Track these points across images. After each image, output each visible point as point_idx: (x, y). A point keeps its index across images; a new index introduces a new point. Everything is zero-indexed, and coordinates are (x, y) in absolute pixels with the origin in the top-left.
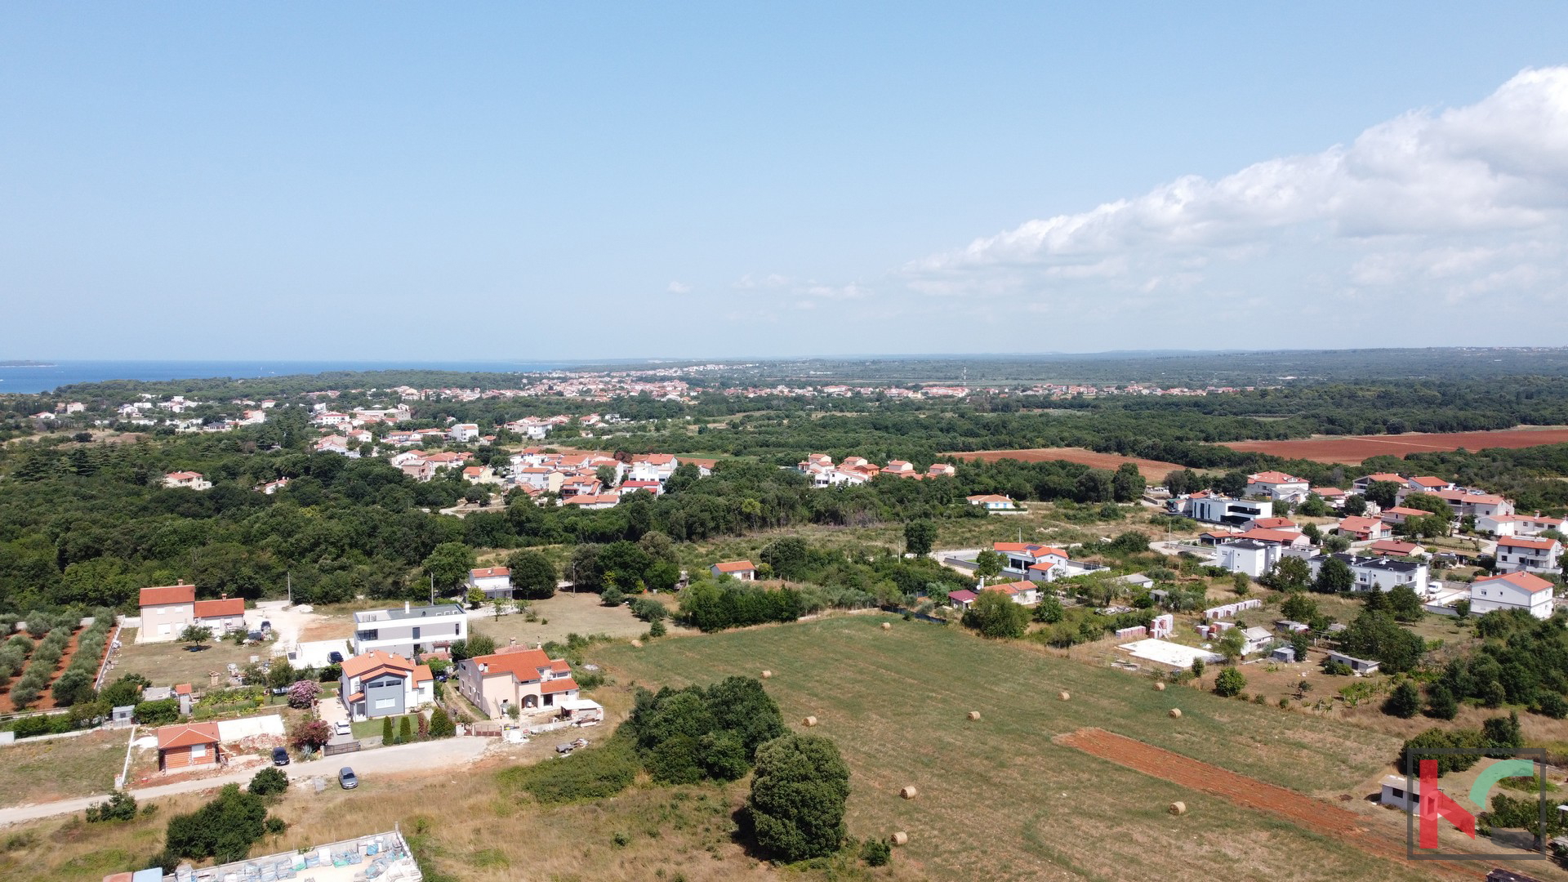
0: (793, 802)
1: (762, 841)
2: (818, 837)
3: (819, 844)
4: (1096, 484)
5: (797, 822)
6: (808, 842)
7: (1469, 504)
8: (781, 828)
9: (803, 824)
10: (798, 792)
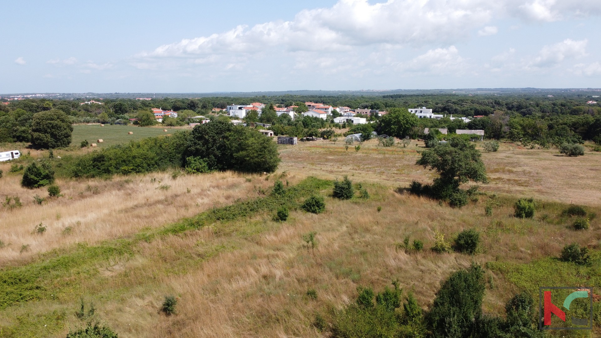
0: (48, 127)
1: (37, 142)
2: (59, 140)
3: (60, 142)
4: (194, 104)
5: (51, 135)
6: (56, 142)
7: (313, 106)
8: (44, 136)
9: (53, 135)
10: (50, 124)
